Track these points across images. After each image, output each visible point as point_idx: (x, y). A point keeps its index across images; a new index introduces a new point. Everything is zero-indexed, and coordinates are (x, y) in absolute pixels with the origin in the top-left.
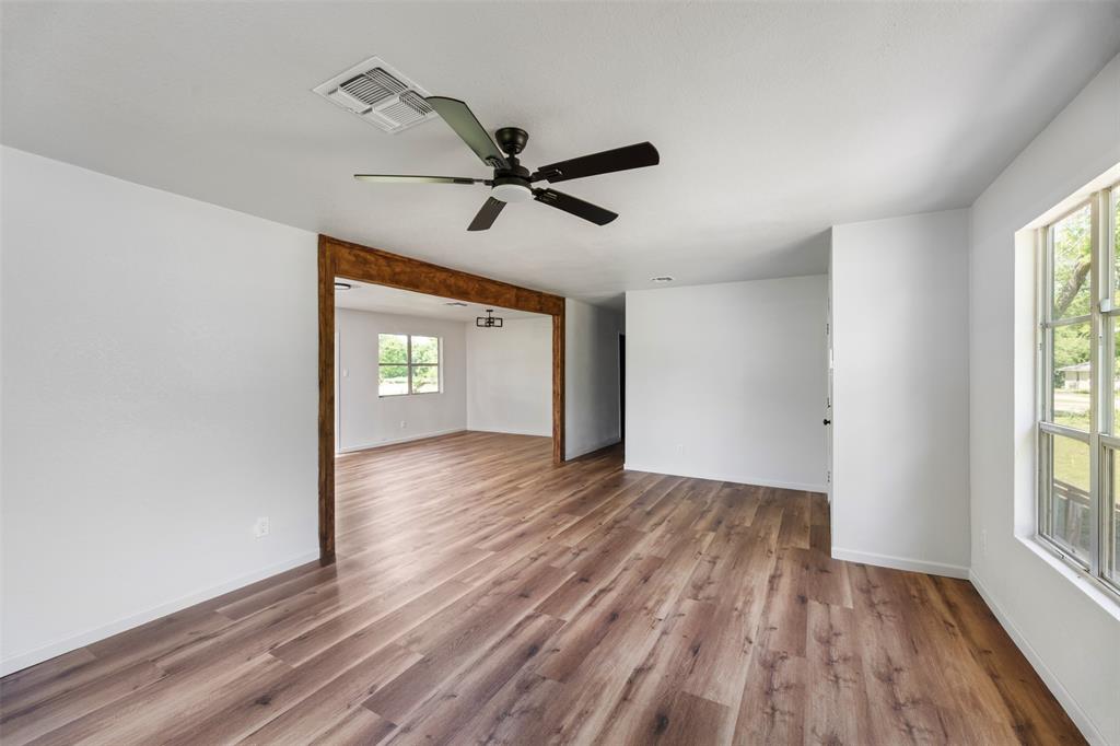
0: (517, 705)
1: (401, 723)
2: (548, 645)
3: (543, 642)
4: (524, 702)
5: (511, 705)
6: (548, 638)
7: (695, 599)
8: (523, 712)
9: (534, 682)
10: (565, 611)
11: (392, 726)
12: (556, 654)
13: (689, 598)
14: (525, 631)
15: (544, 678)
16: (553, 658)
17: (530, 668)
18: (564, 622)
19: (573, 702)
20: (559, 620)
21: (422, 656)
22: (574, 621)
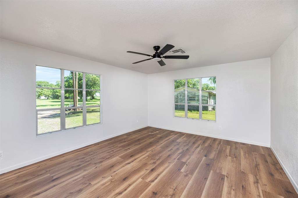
0: (156, 160)
1: (176, 160)
2: (148, 171)
3: (149, 172)
4: (155, 161)
5: (157, 160)
6: (148, 173)
7: (90, 184)
8: (155, 159)
9: (152, 164)
10: (140, 183)
11: (178, 159)
12: (146, 169)
13: (92, 185)
14: (154, 176)
15: (150, 164)
16: (147, 168)
17: (153, 166)
18: (141, 178)
19: (145, 160)
20: (143, 179)
21: (181, 171)
22: (138, 178)
